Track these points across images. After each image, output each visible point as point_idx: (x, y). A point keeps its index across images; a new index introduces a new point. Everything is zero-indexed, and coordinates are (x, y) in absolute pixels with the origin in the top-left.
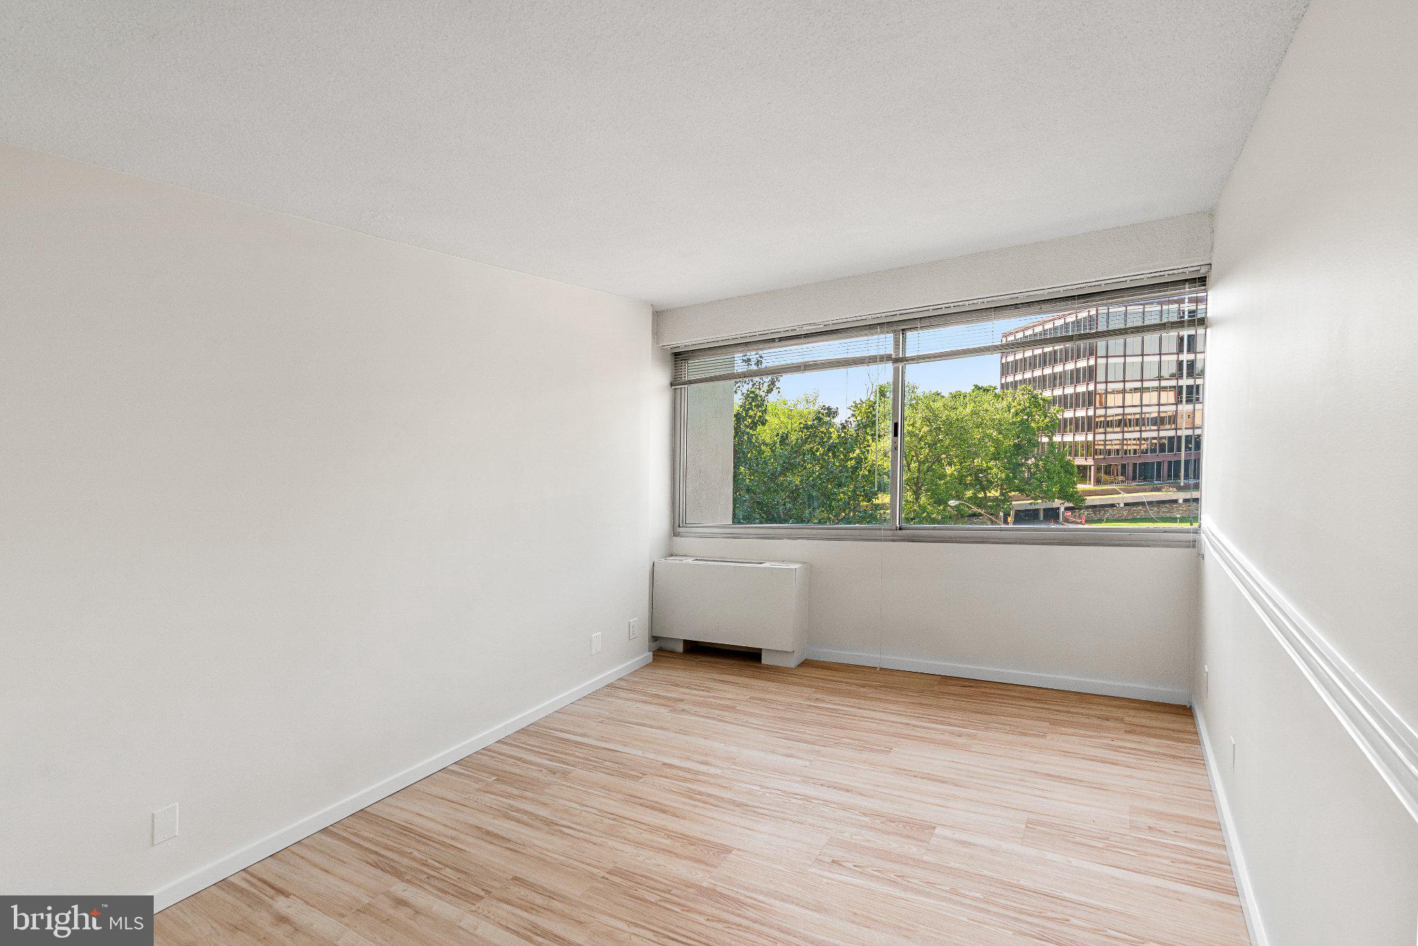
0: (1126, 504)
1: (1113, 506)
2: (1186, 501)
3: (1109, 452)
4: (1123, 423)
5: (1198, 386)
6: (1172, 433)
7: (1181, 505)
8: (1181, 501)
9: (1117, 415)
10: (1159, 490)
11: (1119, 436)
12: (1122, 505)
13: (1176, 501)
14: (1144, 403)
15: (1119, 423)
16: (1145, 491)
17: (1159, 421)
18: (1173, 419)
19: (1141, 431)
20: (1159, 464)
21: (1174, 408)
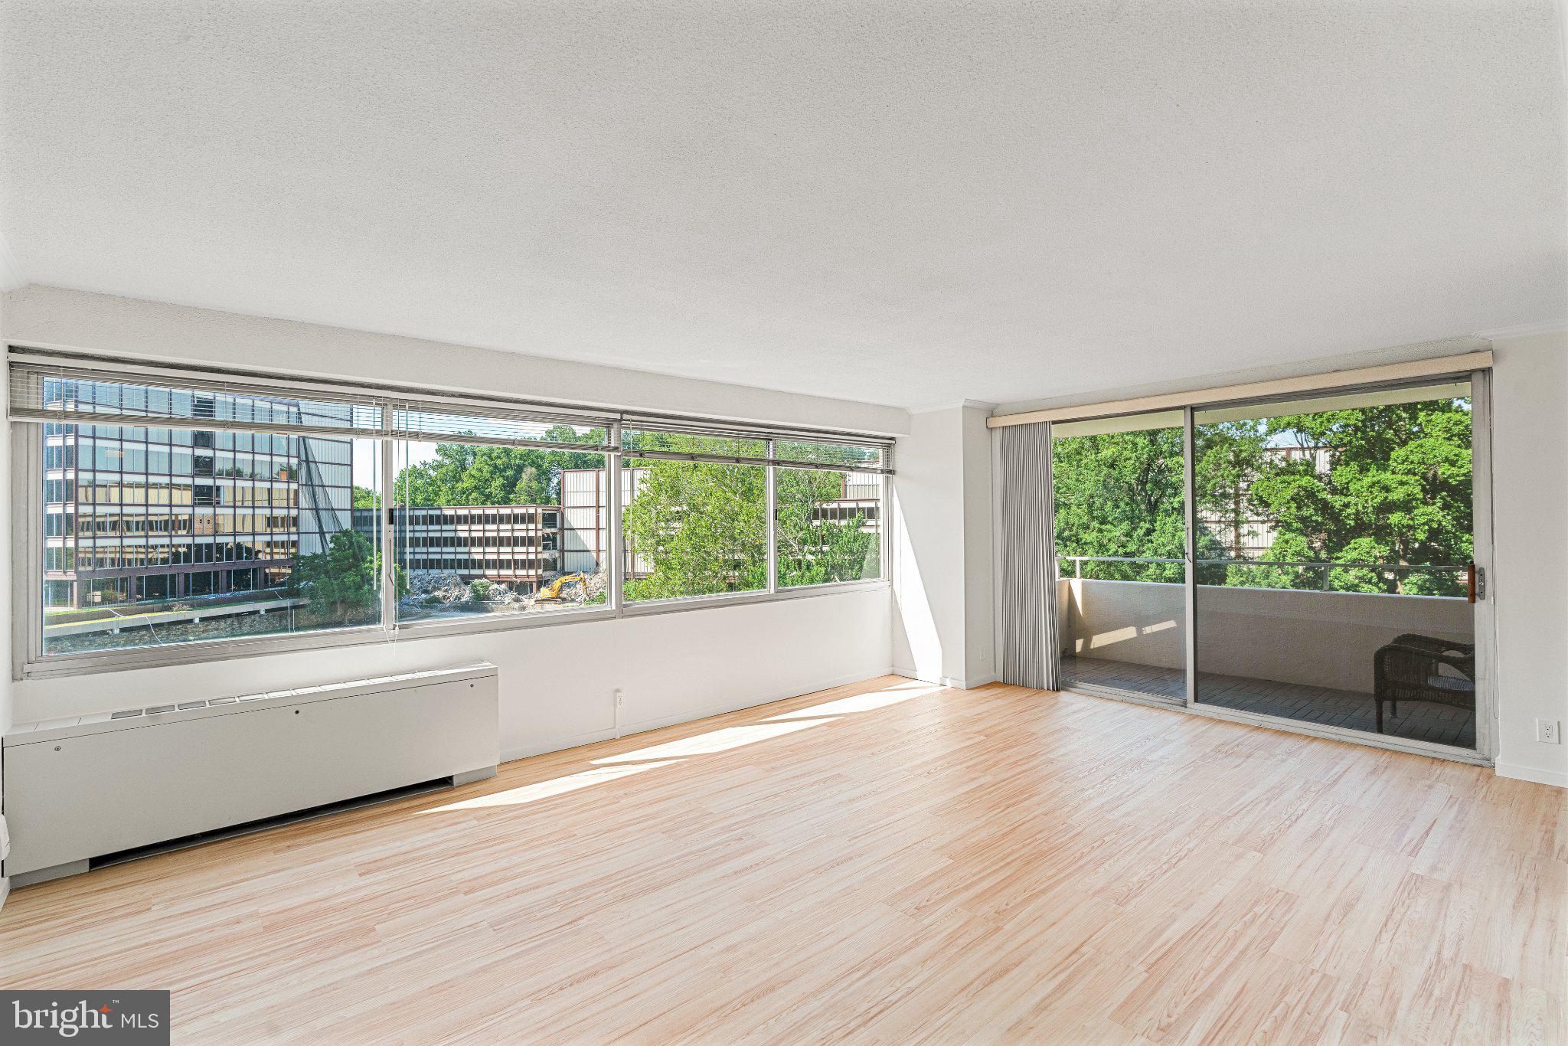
0: (122, 630)
1: (104, 633)
2: (202, 620)
3: (101, 562)
4: (120, 525)
5: (218, 488)
6: (189, 540)
7: (197, 626)
8: (197, 621)
9: (111, 515)
10: (169, 609)
11: (117, 542)
12: (117, 631)
13: (191, 621)
14: (149, 503)
15: (114, 526)
16: (152, 611)
17: (171, 525)
18: (189, 524)
19: (147, 537)
20: (173, 576)
21: (189, 510)
